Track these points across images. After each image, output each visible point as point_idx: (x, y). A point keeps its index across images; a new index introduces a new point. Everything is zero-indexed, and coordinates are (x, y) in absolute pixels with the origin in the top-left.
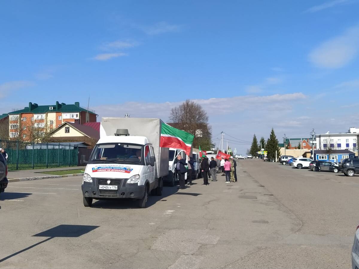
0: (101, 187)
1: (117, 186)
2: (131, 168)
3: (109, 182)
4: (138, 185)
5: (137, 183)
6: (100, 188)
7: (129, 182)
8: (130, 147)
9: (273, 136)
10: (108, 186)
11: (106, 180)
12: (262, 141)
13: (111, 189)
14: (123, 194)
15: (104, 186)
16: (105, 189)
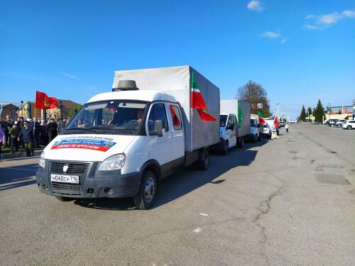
0: (54, 177)
1: (78, 177)
2: (114, 141)
3: (65, 168)
4: (122, 173)
5: (120, 170)
6: (52, 180)
7: (102, 168)
8: (129, 106)
9: (320, 105)
10: (64, 176)
11: (62, 163)
12: (310, 110)
13: (69, 182)
14: (90, 191)
15: (58, 176)
16: (59, 181)
